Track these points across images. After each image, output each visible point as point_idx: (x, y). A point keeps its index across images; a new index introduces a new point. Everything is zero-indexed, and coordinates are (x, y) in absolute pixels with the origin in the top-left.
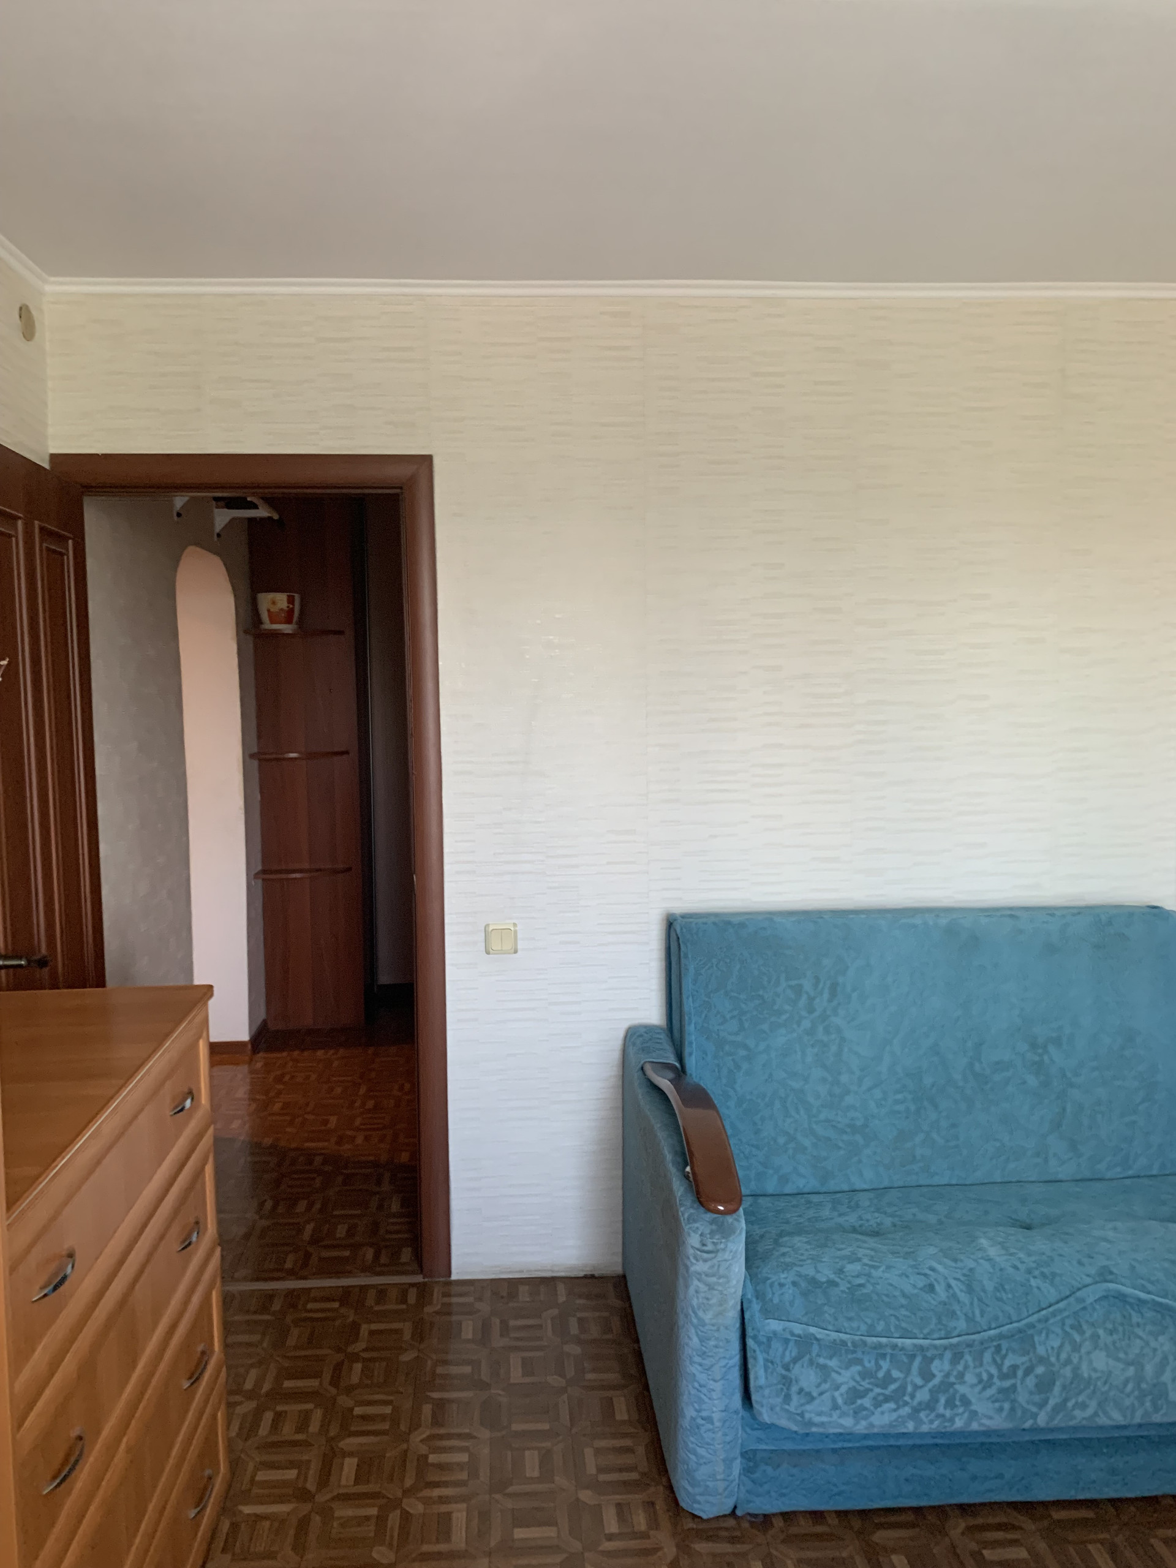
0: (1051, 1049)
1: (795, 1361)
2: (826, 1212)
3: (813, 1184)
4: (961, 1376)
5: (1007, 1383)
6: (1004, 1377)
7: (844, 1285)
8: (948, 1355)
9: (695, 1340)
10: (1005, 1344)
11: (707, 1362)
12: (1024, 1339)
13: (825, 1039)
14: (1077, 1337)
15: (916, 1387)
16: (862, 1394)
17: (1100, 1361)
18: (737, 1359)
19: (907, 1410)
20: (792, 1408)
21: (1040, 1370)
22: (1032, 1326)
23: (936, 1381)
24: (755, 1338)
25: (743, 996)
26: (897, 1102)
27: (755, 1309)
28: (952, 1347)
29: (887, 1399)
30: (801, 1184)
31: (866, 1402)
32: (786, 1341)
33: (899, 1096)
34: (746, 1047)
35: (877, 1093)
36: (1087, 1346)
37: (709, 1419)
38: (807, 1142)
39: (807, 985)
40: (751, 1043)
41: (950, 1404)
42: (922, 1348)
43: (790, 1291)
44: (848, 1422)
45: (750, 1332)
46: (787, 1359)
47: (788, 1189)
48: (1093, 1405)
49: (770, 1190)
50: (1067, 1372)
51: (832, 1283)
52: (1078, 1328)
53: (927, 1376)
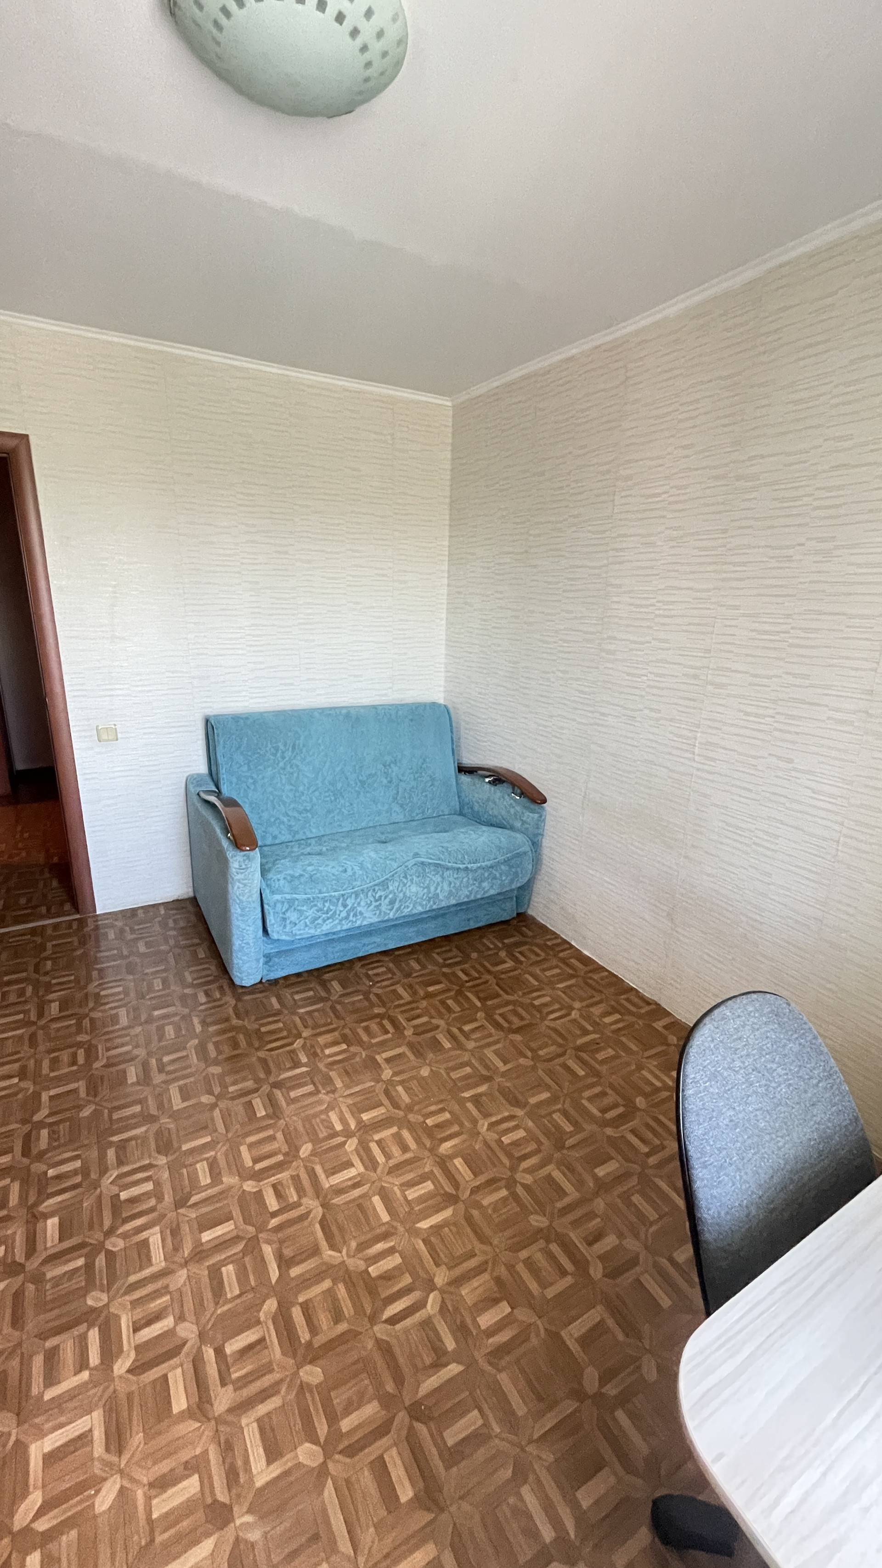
0: (392, 765)
1: (287, 910)
2: (295, 849)
3: (288, 837)
4: (359, 903)
5: (378, 903)
6: (376, 901)
7: (307, 876)
8: (353, 896)
9: (239, 910)
10: (377, 888)
11: (246, 918)
12: (384, 884)
13: (291, 770)
14: (404, 880)
15: (341, 911)
16: (316, 919)
17: (414, 889)
18: (260, 915)
19: (337, 921)
20: (287, 930)
21: (390, 896)
22: (387, 879)
23: (349, 907)
24: (268, 904)
25: (249, 754)
26: (326, 797)
27: (267, 894)
28: (355, 892)
29: (328, 919)
30: (282, 838)
31: (320, 921)
32: (283, 903)
33: (327, 794)
34: (252, 778)
35: (317, 793)
36: (409, 884)
37: (248, 944)
38: (285, 820)
39: (282, 747)
40: (255, 776)
41: (355, 915)
42: (343, 895)
43: (282, 882)
44: (312, 931)
45: (265, 901)
46: (284, 910)
47: (277, 842)
48: (411, 906)
49: (269, 843)
50: (401, 895)
51: (301, 875)
52: (406, 877)
53: (345, 906)
